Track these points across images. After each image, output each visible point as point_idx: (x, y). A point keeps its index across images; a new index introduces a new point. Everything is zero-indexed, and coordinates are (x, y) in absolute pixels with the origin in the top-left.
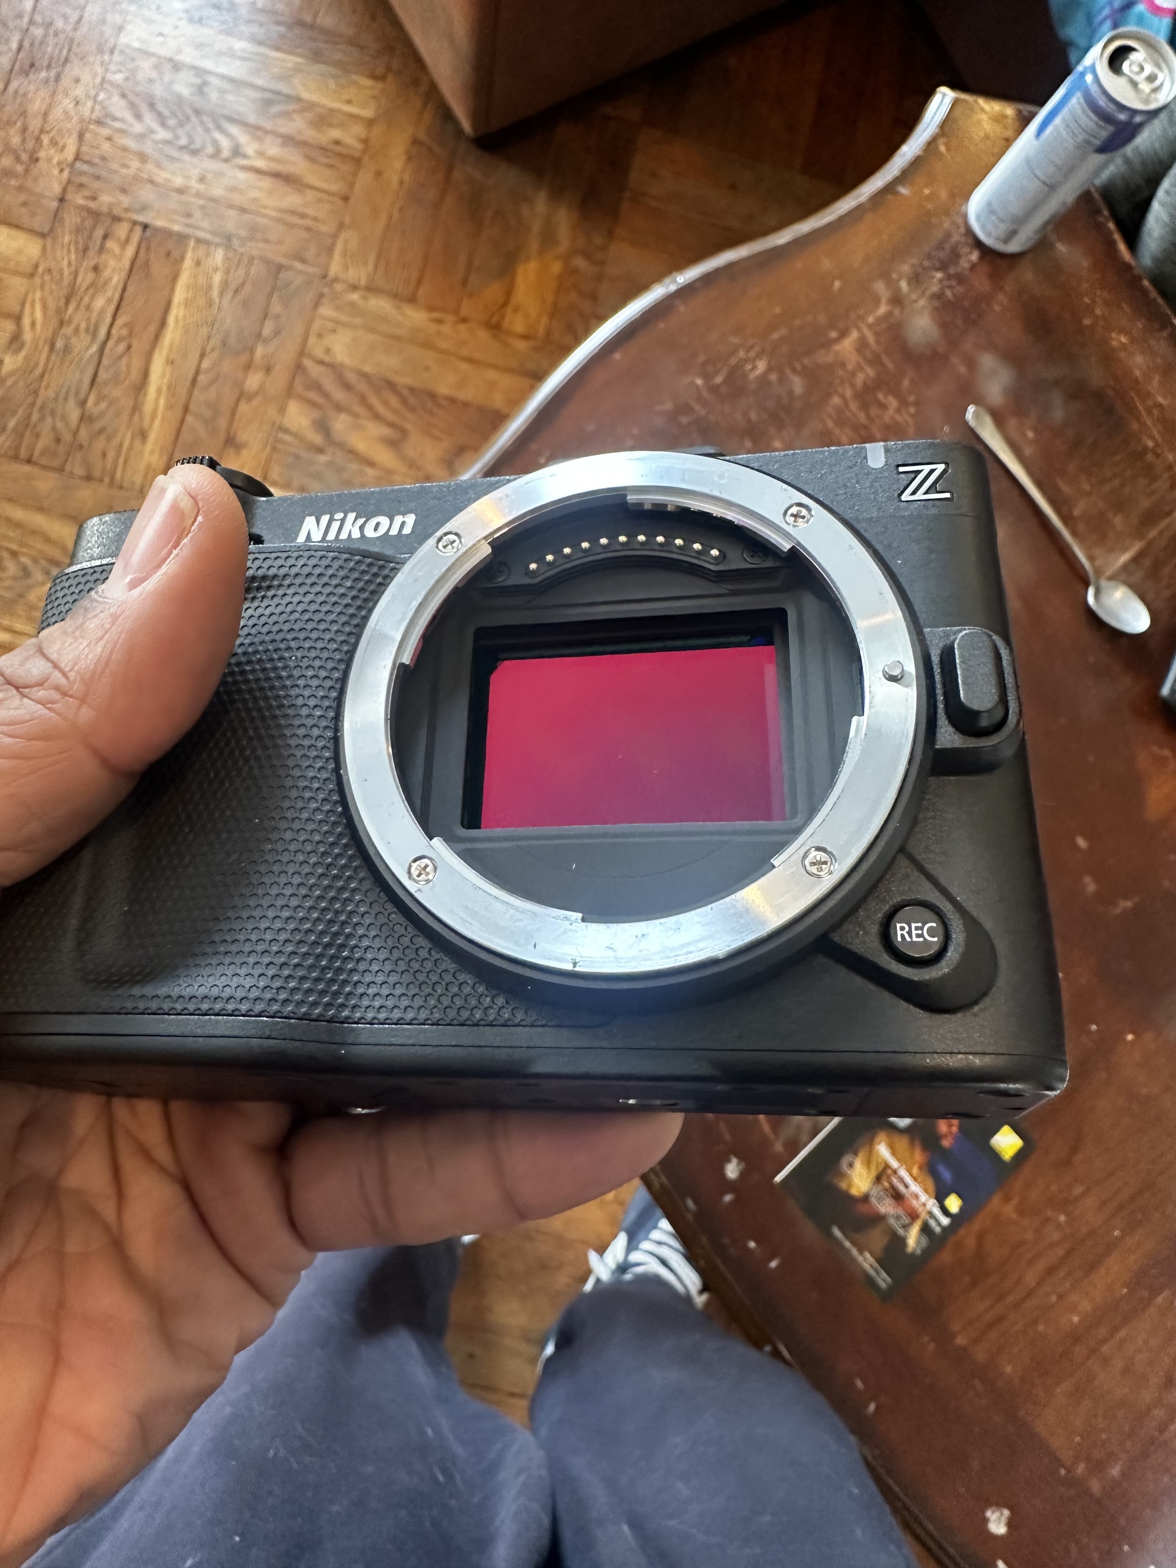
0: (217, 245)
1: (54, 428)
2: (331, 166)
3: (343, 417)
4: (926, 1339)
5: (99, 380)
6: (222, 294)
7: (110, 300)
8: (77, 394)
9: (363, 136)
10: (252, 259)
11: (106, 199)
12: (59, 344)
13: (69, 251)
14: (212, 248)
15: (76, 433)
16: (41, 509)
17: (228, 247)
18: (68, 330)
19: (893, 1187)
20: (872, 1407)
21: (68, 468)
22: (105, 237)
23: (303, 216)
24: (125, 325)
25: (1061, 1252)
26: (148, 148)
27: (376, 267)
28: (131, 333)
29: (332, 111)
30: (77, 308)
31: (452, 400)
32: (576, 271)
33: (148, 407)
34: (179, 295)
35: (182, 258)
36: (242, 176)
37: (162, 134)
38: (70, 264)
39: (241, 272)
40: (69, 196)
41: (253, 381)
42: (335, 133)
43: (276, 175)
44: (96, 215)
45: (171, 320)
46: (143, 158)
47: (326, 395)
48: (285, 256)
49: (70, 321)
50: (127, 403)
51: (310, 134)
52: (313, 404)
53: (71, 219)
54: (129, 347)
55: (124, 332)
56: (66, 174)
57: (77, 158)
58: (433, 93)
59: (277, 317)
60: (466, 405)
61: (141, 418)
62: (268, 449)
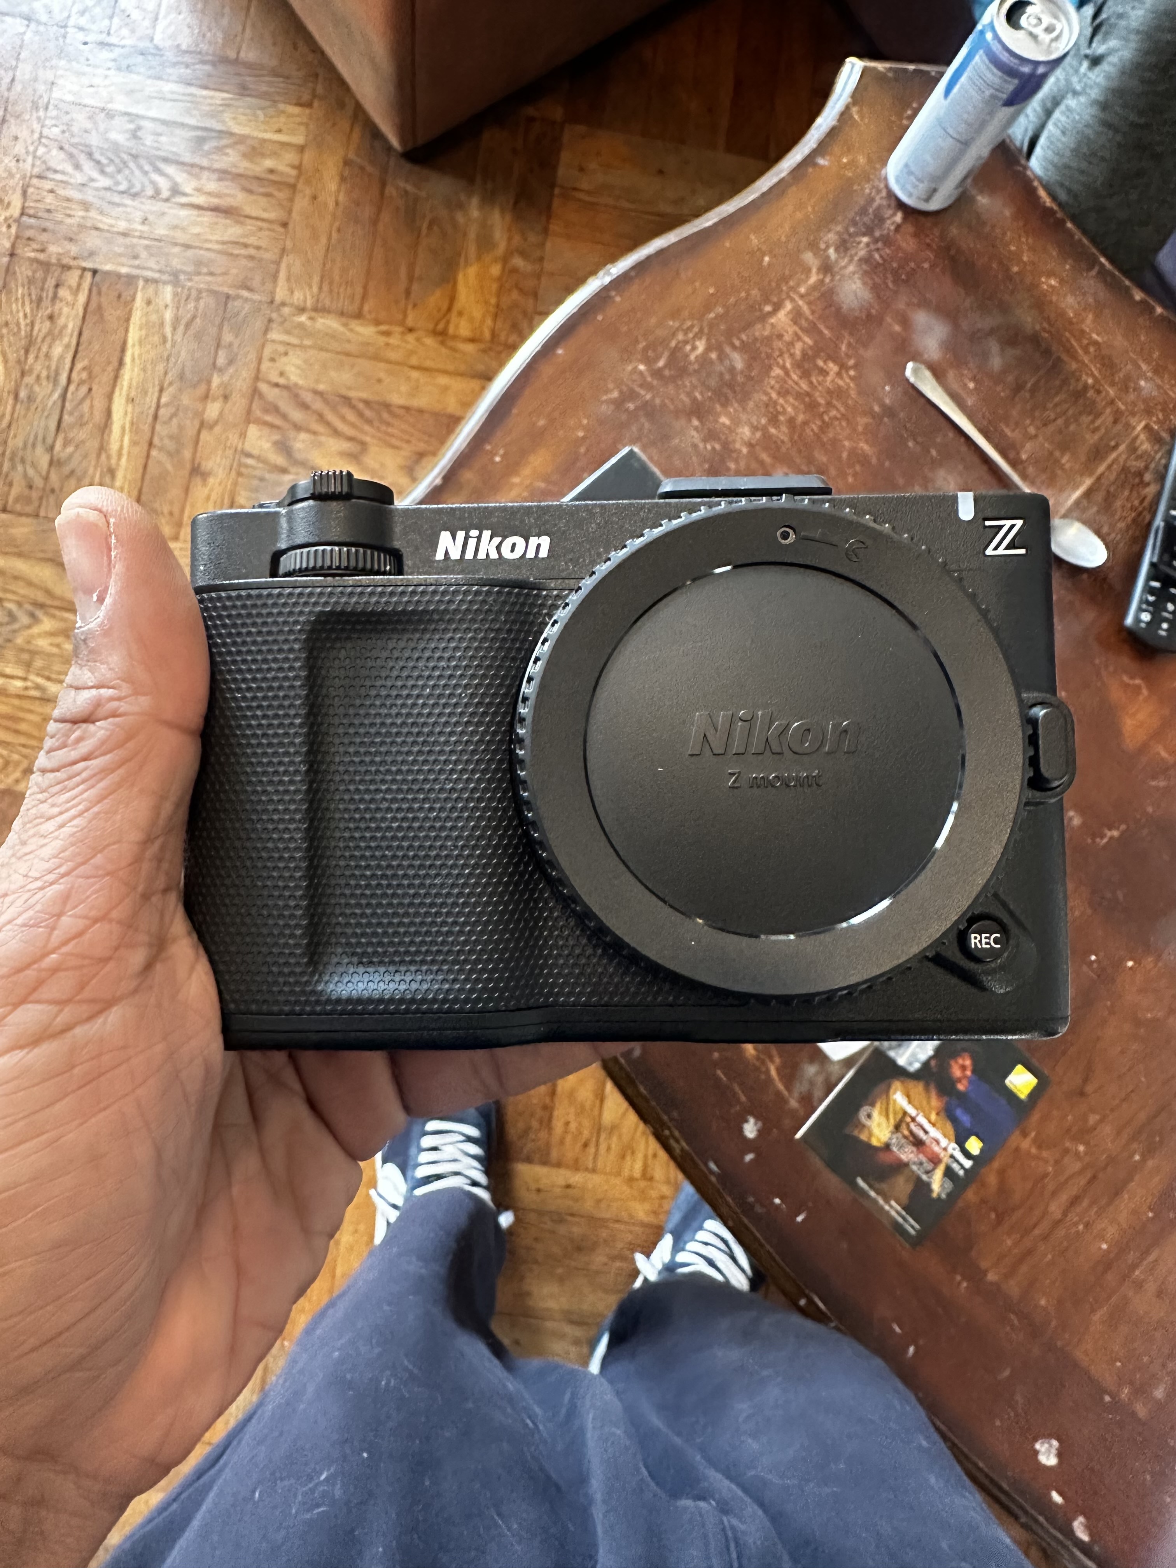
0: (165, 283)
1: (25, 475)
2: (268, 195)
3: (303, 436)
4: (958, 1278)
5: (64, 425)
6: (175, 329)
7: (67, 346)
8: (44, 439)
9: (297, 163)
10: (200, 291)
11: (53, 249)
12: (23, 394)
13: (23, 304)
14: (161, 286)
15: (46, 478)
16: (20, 555)
17: (176, 282)
18: (29, 380)
19: (911, 1132)
20: (911, 1350)
21: (42, 513)
22: (57, 286)
23: (246, 246)
24: (84, 369)
25: (1083, 1181)
26: (89, 196)
27: (320, 288)
28: (91, 376)
29: (264, 141)
30: (37, 357)
31: (407, 409)
32: (515, 270)
33: (114, 446)
34: (133, 335)
35: (133, 299)
36: (184, 213)
37: (104, 182)
38: (25, 316)
39: (191, 305)
40: (19, 251)
41: (213, 410)
42: (269, 163)
43: (216, 209)
44: (46, 266)
45: (128, 359)
46: (86, 206)
47: (284, 417)
48: (230, 287)
49: (31, 371)
50: (93, 444)
51: (244, 166)
52: (272, 426)
53: (23, 271)
54: (90, 390)
55: (84, 375)
56: (13, 230)
57: (22, 214)
58: (359, 114)
59: (230, 345)
60: (421, 411)
61: (109, 457)
62: (233, 473)
